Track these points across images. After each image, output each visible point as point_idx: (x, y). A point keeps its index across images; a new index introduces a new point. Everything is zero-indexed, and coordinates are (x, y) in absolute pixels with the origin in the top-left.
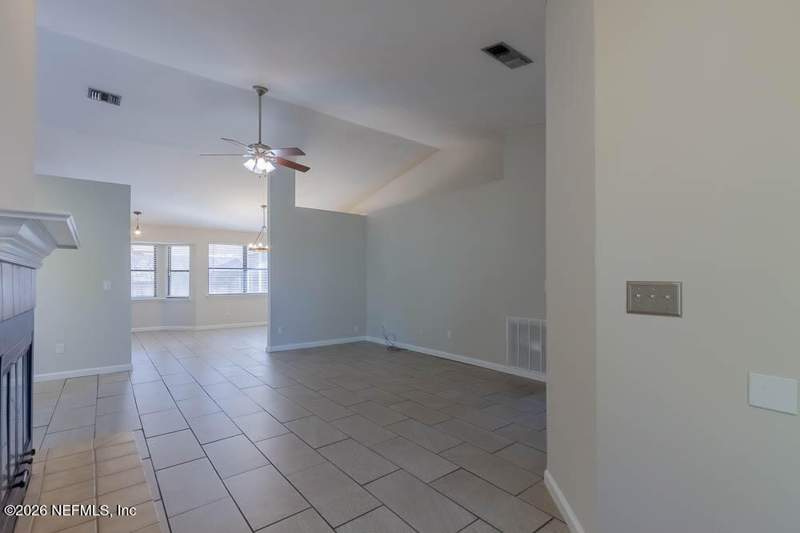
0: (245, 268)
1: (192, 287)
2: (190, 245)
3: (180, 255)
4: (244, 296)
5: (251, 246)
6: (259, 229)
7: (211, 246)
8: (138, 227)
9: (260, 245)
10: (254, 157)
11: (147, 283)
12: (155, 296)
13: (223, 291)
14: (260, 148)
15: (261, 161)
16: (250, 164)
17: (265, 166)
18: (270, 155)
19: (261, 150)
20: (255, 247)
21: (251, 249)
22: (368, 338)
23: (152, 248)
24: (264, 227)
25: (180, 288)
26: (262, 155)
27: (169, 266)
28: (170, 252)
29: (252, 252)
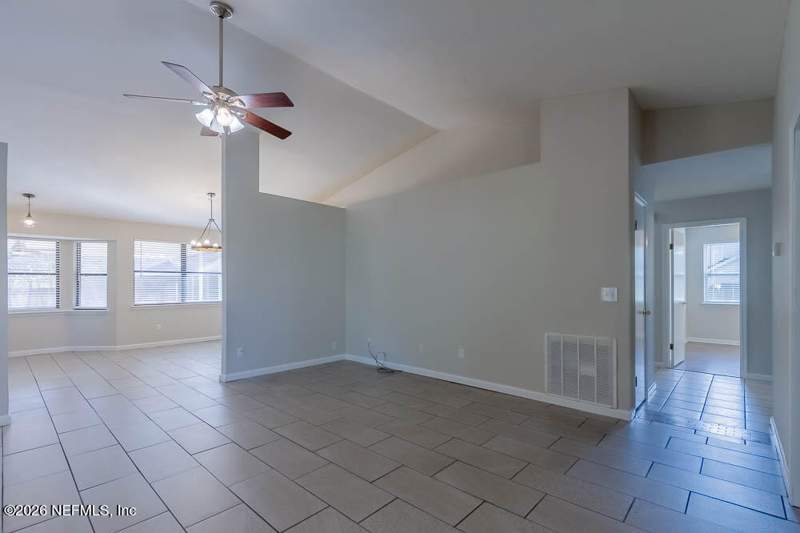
0: (184, 272)
1: (112, 295)
2: (108, 241)
3: (94, 255)
4: (181, 306)
5: (193, 243)
6: (204, 223)
7: (137, 244)
8: (29, 215)
9: (207, 242)
10: (213, 105)
11: (45, 290)
12: (58, 307)
13: (152, 299)
14: (223, 93)
15: (223, 111)
16: (205, 116)
17: (228, 121)
18: (237, 104)
19: (223, 96)
20: (199, 244)
21: (194, 247)
22: (348, 357)
23: (53, 245)
24: (212, 220)
25: (94, 296)
26: (225, 103)
27: (78, 269)
28: (79, 252)
29: (195, 252)
